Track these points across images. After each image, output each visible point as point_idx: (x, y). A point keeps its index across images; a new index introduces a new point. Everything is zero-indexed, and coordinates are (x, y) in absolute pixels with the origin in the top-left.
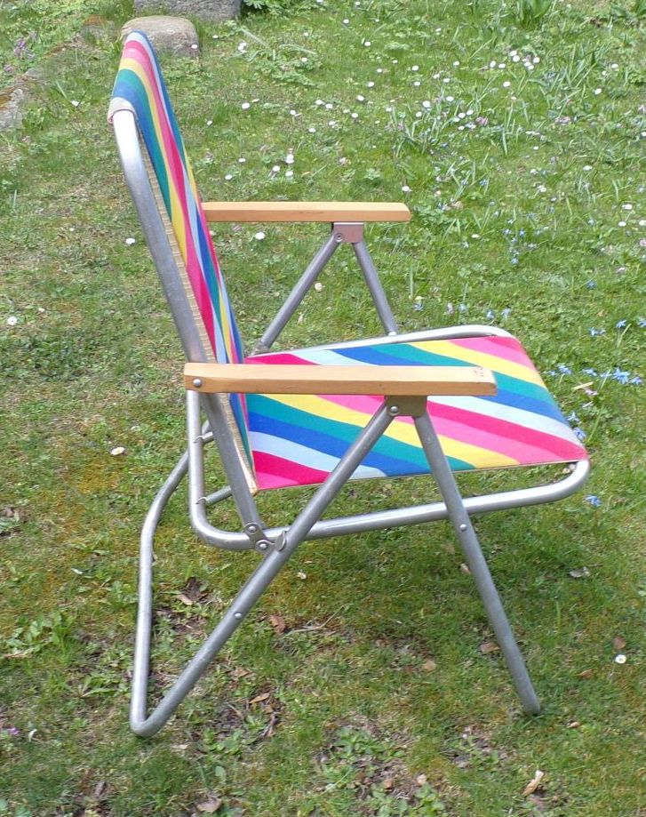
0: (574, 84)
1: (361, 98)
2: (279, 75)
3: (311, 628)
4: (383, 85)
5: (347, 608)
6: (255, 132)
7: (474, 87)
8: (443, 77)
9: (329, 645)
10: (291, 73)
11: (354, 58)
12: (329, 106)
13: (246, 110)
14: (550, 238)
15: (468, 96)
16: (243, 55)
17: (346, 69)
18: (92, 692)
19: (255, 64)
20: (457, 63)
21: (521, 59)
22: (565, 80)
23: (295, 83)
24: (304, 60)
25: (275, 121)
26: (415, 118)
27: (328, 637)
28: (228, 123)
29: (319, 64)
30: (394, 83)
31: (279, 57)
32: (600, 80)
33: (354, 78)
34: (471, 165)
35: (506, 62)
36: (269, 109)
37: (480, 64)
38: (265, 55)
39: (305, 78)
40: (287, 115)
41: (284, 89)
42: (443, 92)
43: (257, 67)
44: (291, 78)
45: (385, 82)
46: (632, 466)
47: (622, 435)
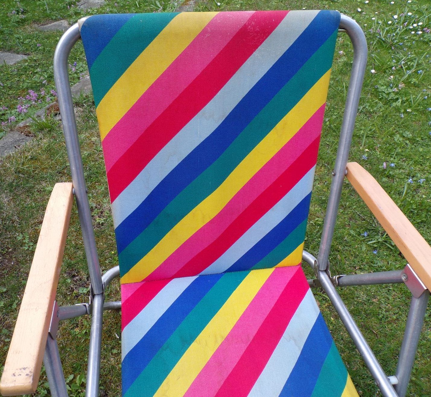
1: (359, 10)
4: (373, 3)
15: (419, 12)
26: (387, 25)
34: (415, 59)
42: (407, 9)
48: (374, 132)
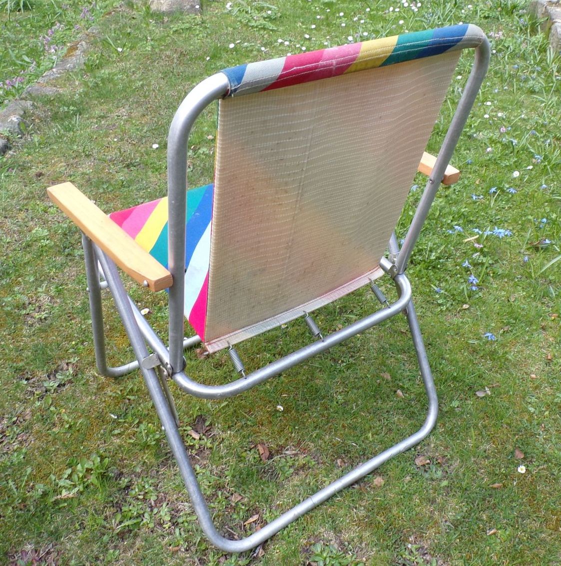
0: (444, 20)
1: (307, 36)
2: (253, 23)
3: (287, 452)
4: (321, 27)
5: (315, 435)
6: (239, 64)
7: (380, 26)
8: (360, 19)
9: (303, 467)
10: (261, 22)
11: (302, 9)
12: (287, 43)
13: (232, 48)
14: (439, 128)
15: (376, 31)
16: (230, 11)
17: (297, 17)
18: (123, 525)
19: (237, 17)
20: (368, 10)
21: (409, 5)
22: (439, 18)
23: (264, 29)
24: (269, 12)
25: (251, 55)
27: (302, 460)
28: (220, 58)
29: (279, 15)
30: (328, 25)
31: (253, 11)
32: (461, 17)
33: (302, 23)
35: (399, 7)
36: (247, 47)
37: (383, 9)
38: (243, 10)
39: (270, 24)
40: (259, 51)
41: (257, 33)
42: (361, 30)
43: (239, 19)
44: (261, 25)
45: (322, 24)
46: (512, 300)
47: (502, 276)
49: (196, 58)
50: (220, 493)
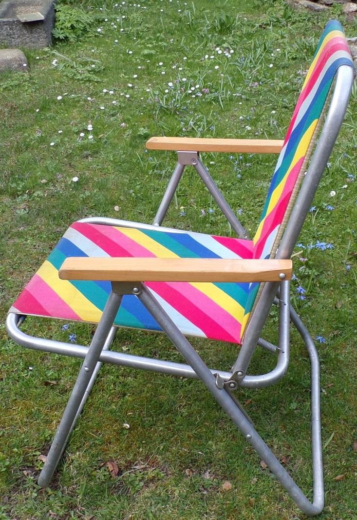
0: (256, 63)
1: (130, 85)
2: (79, 77)
3: (137, 467)
4: (143, 76)
5: (162, 447)
6: (67, 113)
7: (197, 72)
8: (178, 67)
9: (152, 480)
10: (85, 75)
11: (123, 62)
12: (112, 92)
13: (60, 100)
14: (259, 158)
15: (195, 77)
16: (56, 67)
17: (119, 69)
19: (63, 72)
20: (185, 58)
21: (223, 52)
22: (251, 61)
23: (89, 81)
24: (93, 66)
25: (78, 105)
26: (165, 94)
27: (151, 473)
28: (49, 109)
29: (103, 68)
30: (149, 74)
31: (78, 66)
32: (271, 59)
33: (125, 74)
34: (203, 118)
35: (214, 55)
36: (74, 98)
37: (199, 57)
38: (69, 66)
39: (95, 77)
40: (86, 101)
41: (82, 85)
42: (179, 76)
43: (65, 74)
44: (86, 78)
45: (144, 74)
46: (339, 306)
47: (328, 286)
48: (185, 191)
49: (26, 111)
50: (72, 513)
